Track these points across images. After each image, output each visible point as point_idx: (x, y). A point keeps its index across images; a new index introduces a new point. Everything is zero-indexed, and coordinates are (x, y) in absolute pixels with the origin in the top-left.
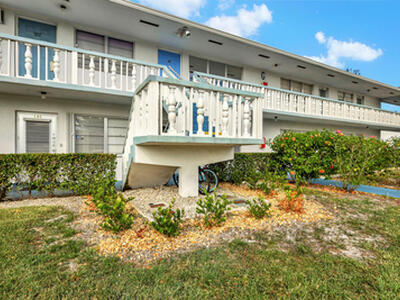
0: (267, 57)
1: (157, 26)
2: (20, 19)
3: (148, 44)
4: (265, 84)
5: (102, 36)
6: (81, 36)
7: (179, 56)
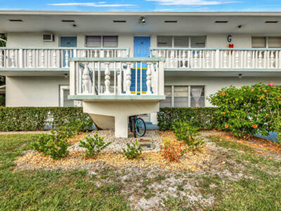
0: (226, 22)
1: (125, 22)
2: (61, 38)
3: (126, 35)
4: (231, 46)
5: (100, 37)
6: (89, 40)
7: (150, 38)
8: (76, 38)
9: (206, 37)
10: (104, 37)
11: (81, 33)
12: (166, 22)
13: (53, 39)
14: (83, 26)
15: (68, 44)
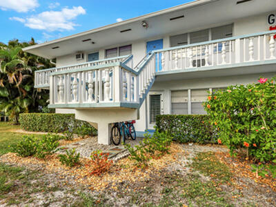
1: (130, 30)
2: (88, 55)
3: (138, 42)
4: (273, 28)
5: (116, 48)
6: (108, 52)
7: (162, 40)
8: (98, 53)
9: (232, 25)
10: (120, 48)
11: (101, 48)
12: (171, 19)
13: (83, 57)
14: (101, 41)
15: (94, 59)
